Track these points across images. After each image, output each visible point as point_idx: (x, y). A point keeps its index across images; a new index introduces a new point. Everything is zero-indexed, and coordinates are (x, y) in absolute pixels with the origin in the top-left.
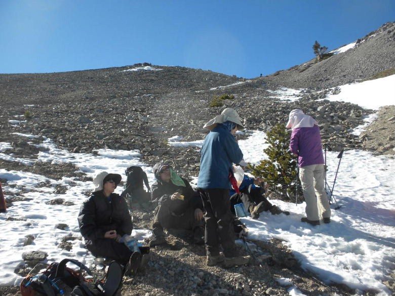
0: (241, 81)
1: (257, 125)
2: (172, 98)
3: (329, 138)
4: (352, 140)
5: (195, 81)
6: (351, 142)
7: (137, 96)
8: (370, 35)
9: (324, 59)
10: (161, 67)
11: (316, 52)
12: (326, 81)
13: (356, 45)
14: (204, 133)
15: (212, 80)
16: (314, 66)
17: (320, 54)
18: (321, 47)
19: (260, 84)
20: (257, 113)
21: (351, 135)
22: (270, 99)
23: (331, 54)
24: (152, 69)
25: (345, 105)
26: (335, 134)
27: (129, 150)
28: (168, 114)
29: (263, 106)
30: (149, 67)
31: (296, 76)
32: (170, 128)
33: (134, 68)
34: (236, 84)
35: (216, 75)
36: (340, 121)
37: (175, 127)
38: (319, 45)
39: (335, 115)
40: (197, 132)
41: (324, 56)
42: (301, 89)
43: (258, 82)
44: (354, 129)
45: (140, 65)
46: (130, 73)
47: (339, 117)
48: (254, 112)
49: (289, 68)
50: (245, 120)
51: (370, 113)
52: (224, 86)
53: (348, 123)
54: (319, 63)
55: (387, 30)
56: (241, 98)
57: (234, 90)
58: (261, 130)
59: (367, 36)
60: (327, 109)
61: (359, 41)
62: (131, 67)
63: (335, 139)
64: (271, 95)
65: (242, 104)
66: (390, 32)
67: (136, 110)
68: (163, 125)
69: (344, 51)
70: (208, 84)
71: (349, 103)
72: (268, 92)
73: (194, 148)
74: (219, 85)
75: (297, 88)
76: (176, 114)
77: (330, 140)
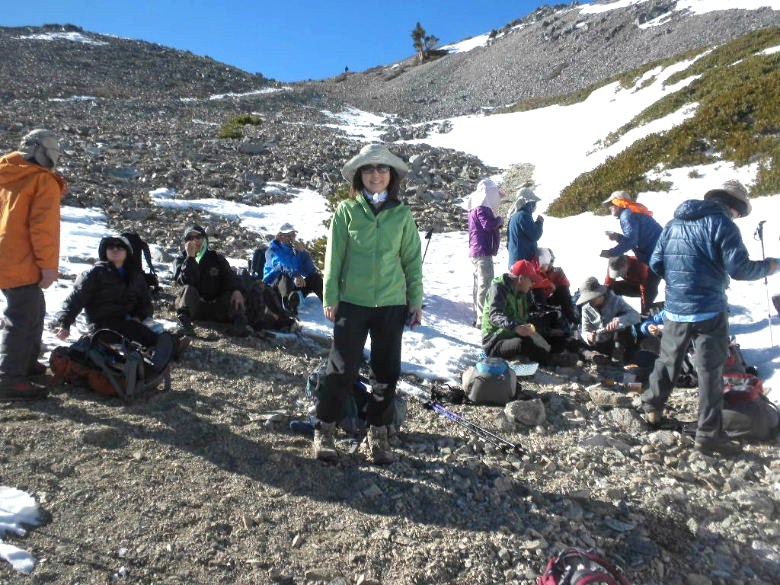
0: (271, 86)
1: (306, 179)
2: (135, 109)
3: (423, 210)
4: (458, 217)
5: (179, 76)
6: (456, 220)
7: (60, 98)
8: (514, 24)
9: (432, 60)
10: (105, 39)
11: (418, 45)
12: (431, 103)
13: (488, 41)
14: (213, 187)
15: (213, 77)
16: (413, 71)
17: (424, 48)
18: (426, 35)
19: (309, 98)
20: (306, 158)
21: (458, 209)
22: (329, 130)
23: (444, 53)
24: (85, 41)
25: (455, 157)
26: (433, 206)
27: (83, 206)
28: (140, 144)
29: (317, 145)
30: (77, 34)
31: (377, 88)
32: (150, 173)
33: (44, 33)
34: (262, 92)
35: (221, 68)
36: (444, 183)
37: (158, 171)
38: (423, 32)
39: (437, 172)
40: (200, 183)
41: (432, 54)
42: (385, 114)
43: (304, 93)
44: (463, 199)
45: (56, 28)
46: (37, 44)
47: (444, 177)
48: (300, 156)
49: (365, 69)
50: (285, 169)
51: (493, 174)
52: (238, 92)
53: (456, 188)
54: (421, 67)
55: (544, 20)
56: (273, 122)
57: (258, 104)
58: (312, 188)
59: (509, 26)
60: (425, 161)
61: (494, 34)
62: (37, 31)
63: (432, 213)
64: (329, 122)
65: (278, 138)
66: (546, 24)
67: (72, 131)
68: (134, 165)
69: (467, 50)
70: (206, 86)
71: (463, 153)
72: (323, 115)
73: (199, 211)
74: (227, 90)
75: (378, 112)
76: (154, 145)
77: (425, 214)
